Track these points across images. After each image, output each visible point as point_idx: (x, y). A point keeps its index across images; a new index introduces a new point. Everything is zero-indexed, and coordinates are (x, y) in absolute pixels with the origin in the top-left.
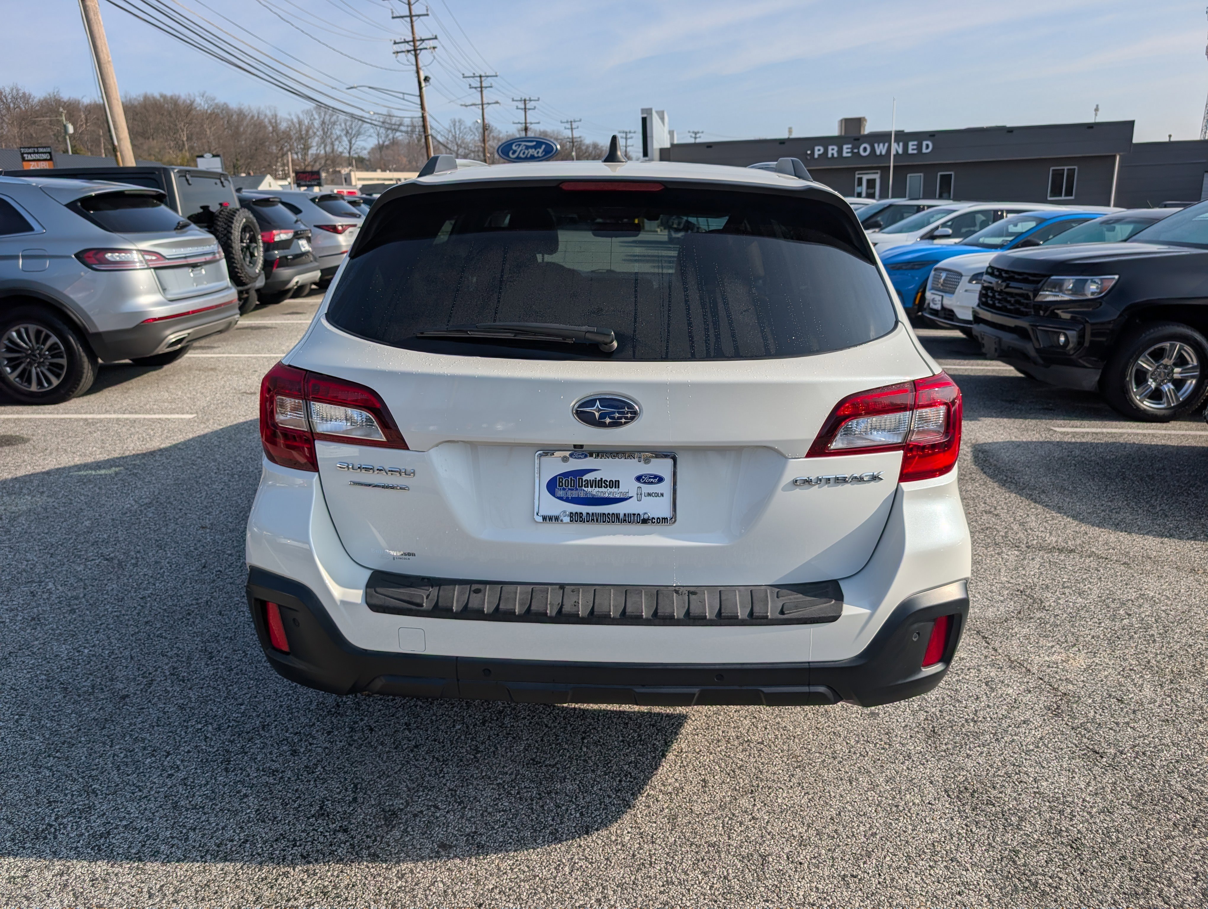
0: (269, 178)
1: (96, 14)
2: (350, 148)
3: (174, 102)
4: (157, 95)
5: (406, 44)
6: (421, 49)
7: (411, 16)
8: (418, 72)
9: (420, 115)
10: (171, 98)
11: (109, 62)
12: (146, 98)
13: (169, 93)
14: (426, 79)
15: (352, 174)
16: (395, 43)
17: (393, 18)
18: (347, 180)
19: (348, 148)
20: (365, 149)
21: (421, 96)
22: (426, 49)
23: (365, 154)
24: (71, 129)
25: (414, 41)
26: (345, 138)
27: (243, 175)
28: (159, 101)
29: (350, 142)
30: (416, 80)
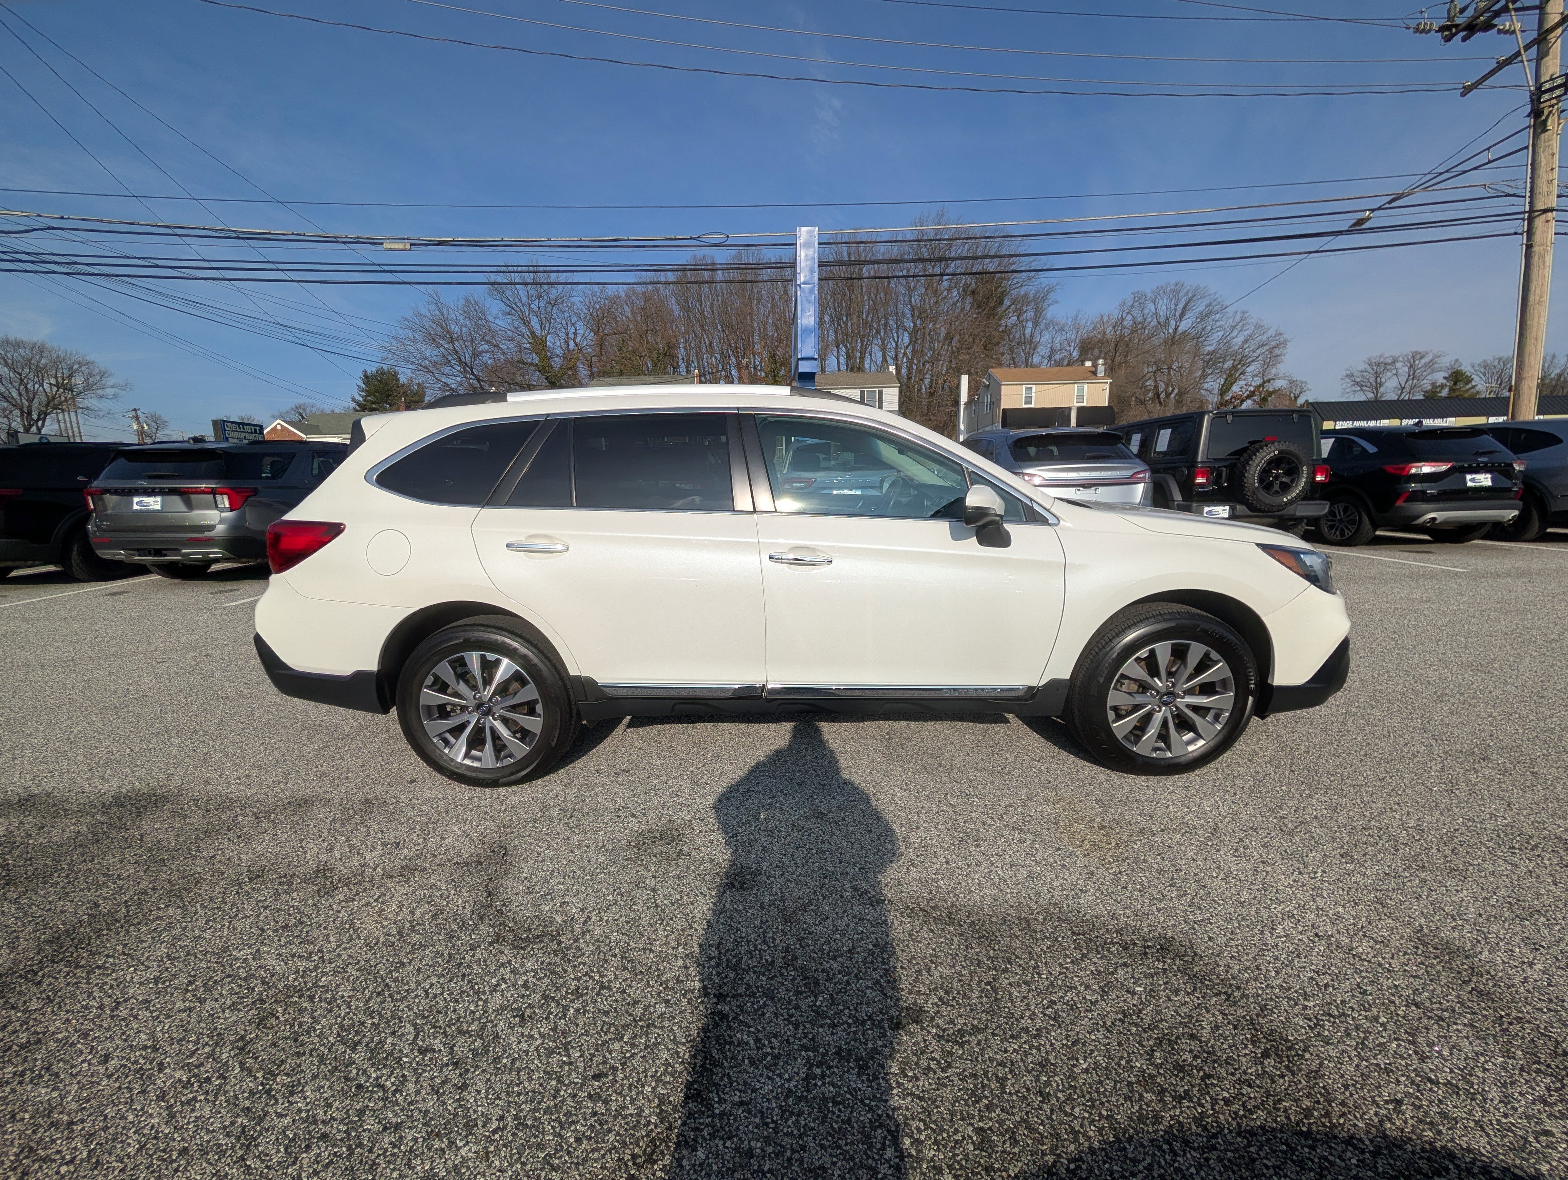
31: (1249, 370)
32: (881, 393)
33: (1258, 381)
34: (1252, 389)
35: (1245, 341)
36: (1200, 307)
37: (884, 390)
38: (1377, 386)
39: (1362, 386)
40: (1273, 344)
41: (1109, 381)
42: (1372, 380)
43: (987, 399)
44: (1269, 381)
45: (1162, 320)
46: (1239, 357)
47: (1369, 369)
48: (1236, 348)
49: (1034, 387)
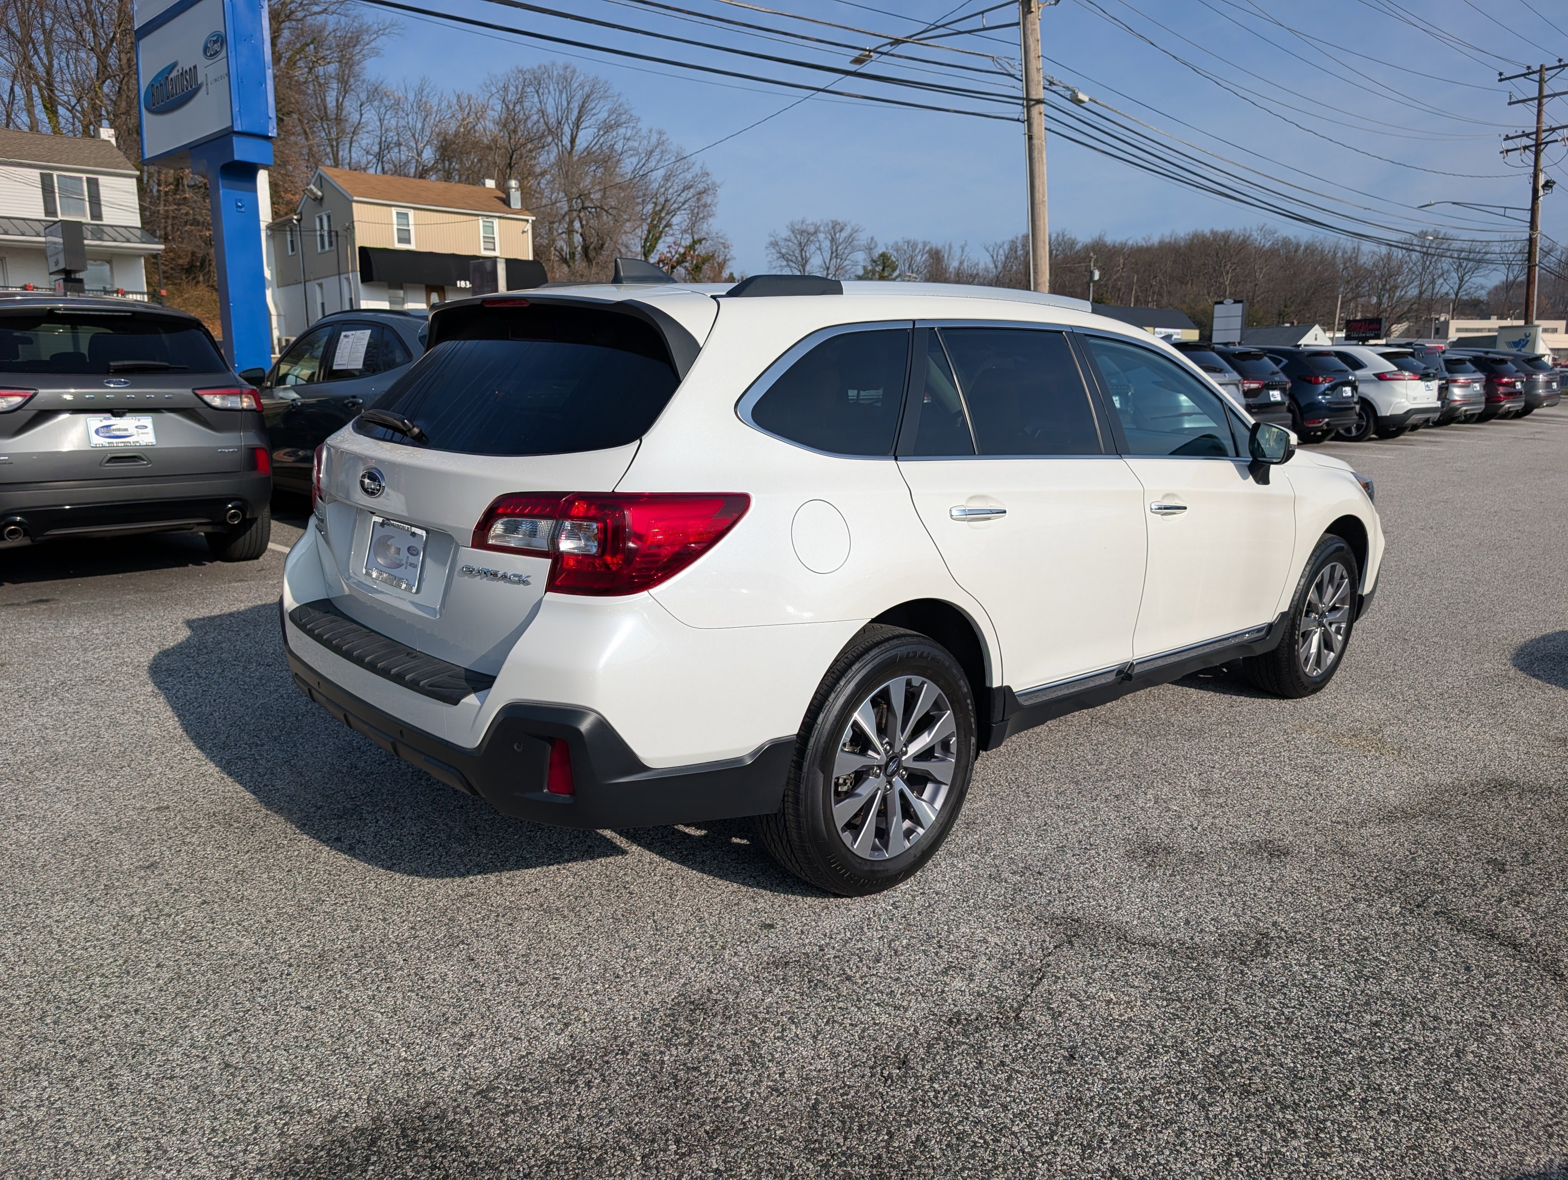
0: (1317, 329)
1: (1041, 152)
2: (1460, 288)
3: (1226, 237)
4: (1207, 232)
5: (1525, 138)
6: (1547, 143)
7: (1540, 98)
8: (1536, 177)
9: (1527, 236)
10: (1223, 235)
11: (1043, 201)
12: (1195, 236)
13: (1221, 228)
14: (1548, 185)
15: (1451, 322)
16: (1507, 138)
17: (1510, 104)
18: (1441, 331)
19: (1456, 287)
20: (1483, 288)
21: (1534, 210)
22: (1556, 141)
23: (1482, 295)
24: (1097, 276)
25: (1537, 133)
26: (1454, 275)
27: (1288, 325)
28: (1209, 238)
29: (1461, 280)
30: (1530, 187)
31: (675, 220)
32: (93, 185)
33: (687, 241)
34: (682, 250)
35: (667, 178)
36: (601, 112)
37: (102, 180)
38: (805, 262)
39: (787, 260)
40: (701, 187)
41: (531, 218)
42: (797, 253)
43: (320, 225)
44: (700, 241)
45: (553, 121)
46: (662, 200)
47: (793, 238)
48: (655, 185)
49: (411, 213)
